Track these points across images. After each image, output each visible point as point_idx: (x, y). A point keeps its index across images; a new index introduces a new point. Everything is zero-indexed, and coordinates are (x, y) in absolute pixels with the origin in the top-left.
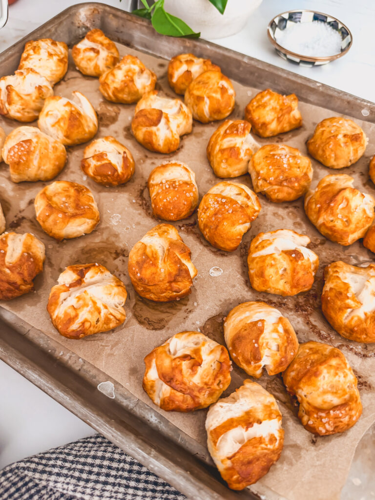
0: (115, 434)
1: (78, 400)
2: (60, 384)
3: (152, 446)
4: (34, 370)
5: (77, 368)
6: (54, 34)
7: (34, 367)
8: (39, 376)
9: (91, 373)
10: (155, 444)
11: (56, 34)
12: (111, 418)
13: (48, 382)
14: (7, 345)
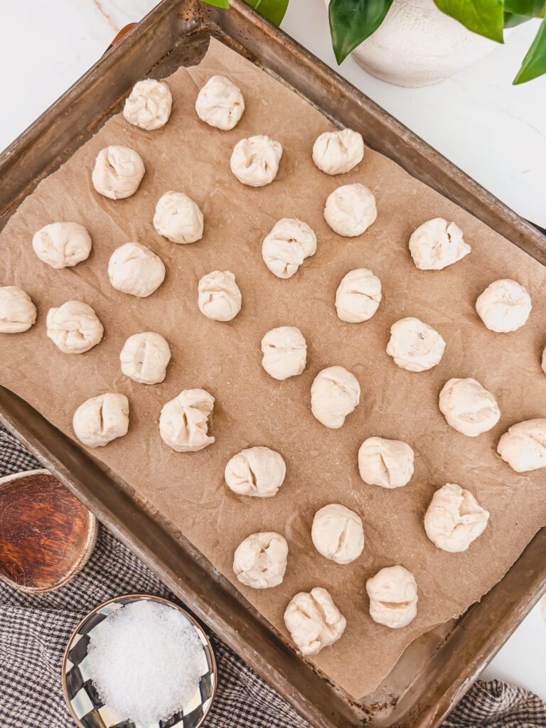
0: (180, 592)
1: (152, 557)
2: (137, 539)
3: (210, 604)
4: (115, 524)
5: (154, 513)
6: (152, 38)
7: (115, 520)
8: (120, 530)
9: (166, 520)
10: (213, 603)
11: (155, 38)
12: (179, 576)
13: (127, 537)
14: (91, 495)
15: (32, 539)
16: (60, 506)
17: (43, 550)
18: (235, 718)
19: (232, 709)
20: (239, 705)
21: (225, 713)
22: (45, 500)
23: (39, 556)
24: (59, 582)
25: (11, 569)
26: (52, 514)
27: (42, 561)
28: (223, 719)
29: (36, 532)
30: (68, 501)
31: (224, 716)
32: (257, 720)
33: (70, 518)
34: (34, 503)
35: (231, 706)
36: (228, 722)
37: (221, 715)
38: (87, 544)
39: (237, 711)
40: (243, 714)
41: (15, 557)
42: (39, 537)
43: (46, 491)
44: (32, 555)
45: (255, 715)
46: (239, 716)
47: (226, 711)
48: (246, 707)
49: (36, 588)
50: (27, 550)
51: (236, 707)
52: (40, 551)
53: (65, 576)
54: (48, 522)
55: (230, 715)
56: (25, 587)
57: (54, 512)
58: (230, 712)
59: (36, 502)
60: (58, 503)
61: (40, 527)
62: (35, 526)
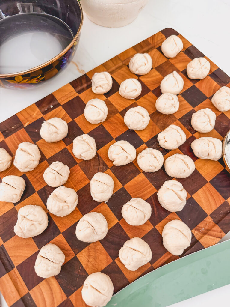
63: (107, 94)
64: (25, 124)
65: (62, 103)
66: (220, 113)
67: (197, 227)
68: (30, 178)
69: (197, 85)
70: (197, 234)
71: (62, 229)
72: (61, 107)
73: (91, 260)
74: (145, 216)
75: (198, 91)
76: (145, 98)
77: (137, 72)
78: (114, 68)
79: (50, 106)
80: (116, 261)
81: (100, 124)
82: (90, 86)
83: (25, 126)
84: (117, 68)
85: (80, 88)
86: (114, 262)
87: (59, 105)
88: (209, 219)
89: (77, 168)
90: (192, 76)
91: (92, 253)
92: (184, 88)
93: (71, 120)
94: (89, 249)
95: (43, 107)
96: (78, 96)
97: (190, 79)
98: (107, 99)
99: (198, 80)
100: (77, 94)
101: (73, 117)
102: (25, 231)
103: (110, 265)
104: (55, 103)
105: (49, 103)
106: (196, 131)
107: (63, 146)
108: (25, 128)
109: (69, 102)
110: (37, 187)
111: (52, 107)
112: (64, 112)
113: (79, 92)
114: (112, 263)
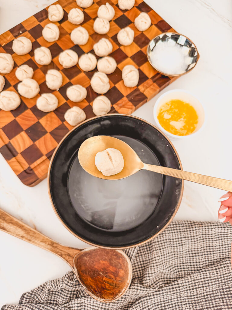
15: (100, 277)
16: (113, 264)
17: (104, 283)
18: (220, 297)
19: (217, 294)
20: (219, 291)
21: (216, 297)
22: (106, 260)
23: (103, 285)
24: (116, 298)
25: (92, 289)
26: (108, 267)
27: (105, 288)
28: (216, 300)
29: (101, 274)
30: (116, 261)
31: (216, 299)
32: (229, 293)
33: (117, 269)
34: (101, 261)
35: (216, 293)
36: (219, 300)
37: (215, 299)
38: (128, 281)
39: (219, 294)
40: (222, 294)
41: (93, 284)
42: (103, 277)
43: (107, 256)
44: (100, 284)
45: (227, 291)
46: (221, 295)
47: (215, 296)
48: (222, 291)
49: (105, 300)
50: (97, 282)
51: (218, 293)
52: (103, 283)
53: (118, 295)
54: (107, 270)
55: (218, 297)
56: (100, 299)
57: (109, 266)
58: (217, 296)
59: (102, 260)
60: (112, 262)
61: (103, 272)
62: (101, 271)
63: (60, 22)
64: (2, 44)
65: (28, 29)
66: (140, 33)
67: (117, 103)
68: (8, 78)
69: (126, 14)
70: (117, 108)
71: (29, 106)
72: (27, 32)
73: (48, 123)
74: (81, 94)
75: (127, 18)
76: (88, 24)
77: (81, 6)
78: (66, 4)
79: (20, 32)
80: (64, 123)
81: (55, 42)
82: (47, 17)
83: (3, 45)
84: (68, 4)
85: (41, 19)
86: (63, 124)
87: (26, 31)
88: (125, 99)
89: (39, 71)
90: (122, 7)
91: (49, 119)
92: (115, 16)
93: (34, 40)
94: (47, 117)
95: (15, 32)
96: (39, 24)
97: (121, 10)
98: (60, 25)
99: (126, 10)
100: (39, 23)
101: (36, 39)
102: (5, 104)
103: (60, 125)
104: (23, 29)
105: (19, 30)
106: (121, 45)
107: (29, 57)
108: (3, 47)
109: (33, 28)
110: (12, 83)
111: (21, 32)
112: (29, 35)
113: (40, 21)
114: (62, 124)
